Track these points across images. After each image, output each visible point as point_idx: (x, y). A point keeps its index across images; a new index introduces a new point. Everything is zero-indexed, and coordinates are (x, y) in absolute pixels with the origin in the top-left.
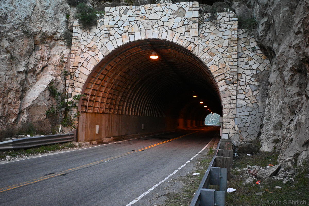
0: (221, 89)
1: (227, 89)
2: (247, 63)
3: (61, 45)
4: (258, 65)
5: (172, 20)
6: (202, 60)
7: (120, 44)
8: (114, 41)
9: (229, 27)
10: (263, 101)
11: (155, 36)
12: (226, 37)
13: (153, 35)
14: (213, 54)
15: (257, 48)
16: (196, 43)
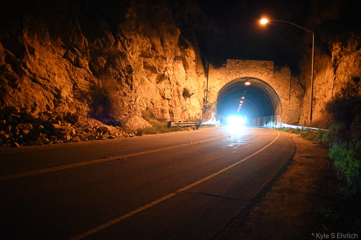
3: (203, 76)
7: (235, 78)
8: (232, 76)
10: (300, 108)
13: (252, 75)
15: (299, 84)
16: (272, 80)
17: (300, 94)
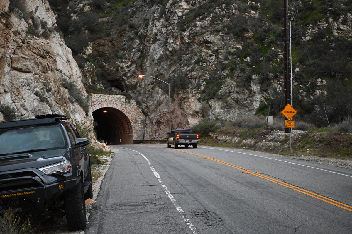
0: (132, 125)
1: (134, 125)
2: (139, 117)
4: (142, 117)
5: (116, 101)
6: (126, 115)
7: (98, 108)
8: (96, 107)
9: (134, 105)
10: (144, 129)
11: (111, 107)
12: (133, 108)
13: (110, 106)
14: (129, 114)
15: (142, 112)
16: (124, 110)
17: (143, 119)
